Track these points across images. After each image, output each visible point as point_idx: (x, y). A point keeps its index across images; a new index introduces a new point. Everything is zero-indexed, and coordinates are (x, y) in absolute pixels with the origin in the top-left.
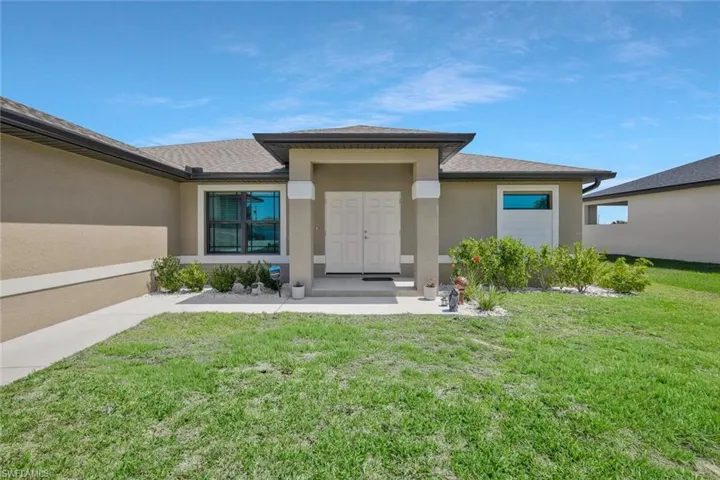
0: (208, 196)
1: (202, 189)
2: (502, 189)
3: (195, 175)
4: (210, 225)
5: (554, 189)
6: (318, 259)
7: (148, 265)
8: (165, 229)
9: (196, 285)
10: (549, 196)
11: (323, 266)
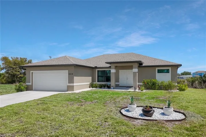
0: (98, 71)
1: (97, 70)
2: (157, 69)
3: (96, 68)
4: (98, 76)
5: (170, 68)
6: (117, 83)
7: (89, 83)
8: (91, 77)
9: (96, 87)
10: (169, 70)
11: (119, 85)
